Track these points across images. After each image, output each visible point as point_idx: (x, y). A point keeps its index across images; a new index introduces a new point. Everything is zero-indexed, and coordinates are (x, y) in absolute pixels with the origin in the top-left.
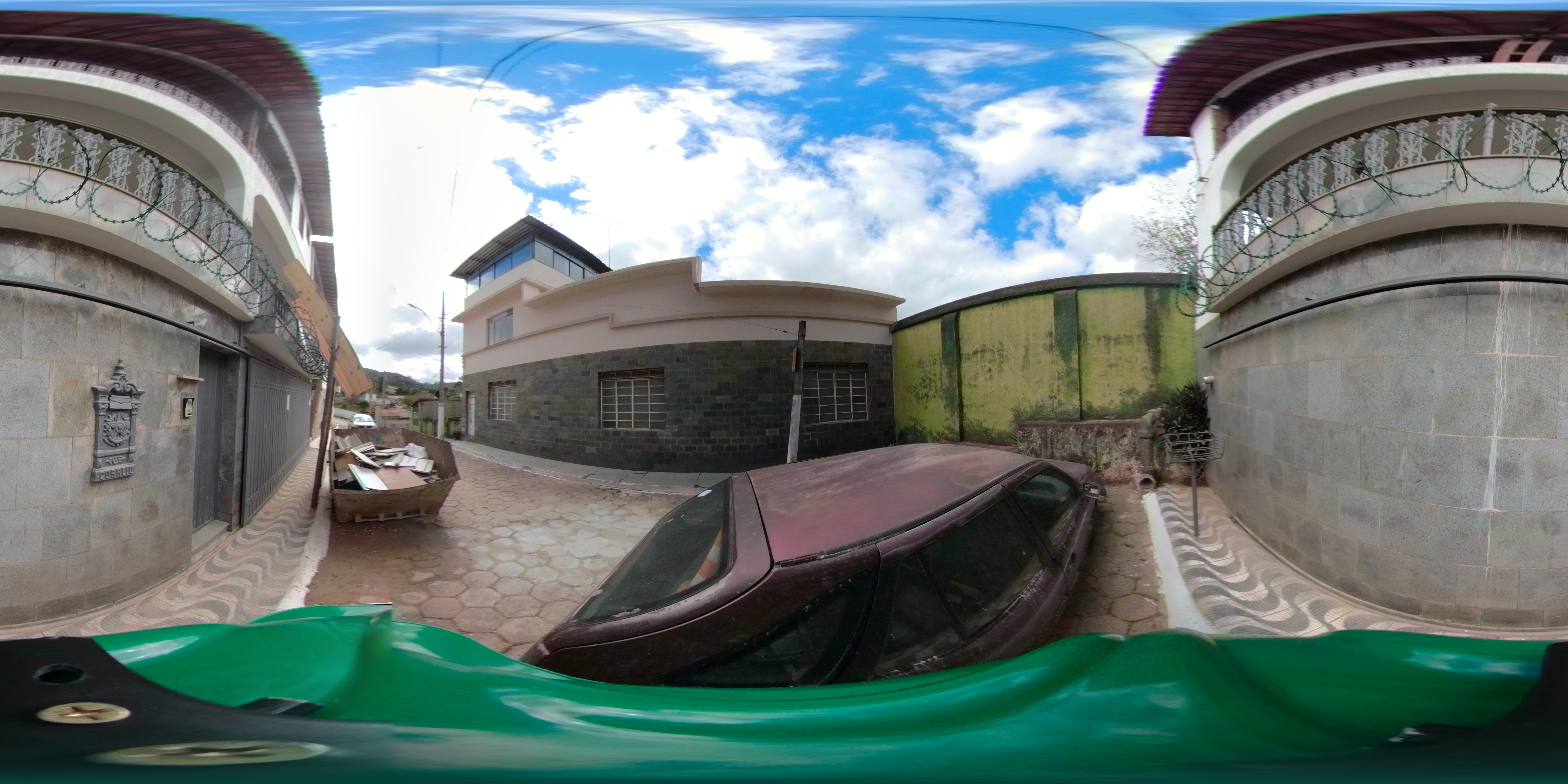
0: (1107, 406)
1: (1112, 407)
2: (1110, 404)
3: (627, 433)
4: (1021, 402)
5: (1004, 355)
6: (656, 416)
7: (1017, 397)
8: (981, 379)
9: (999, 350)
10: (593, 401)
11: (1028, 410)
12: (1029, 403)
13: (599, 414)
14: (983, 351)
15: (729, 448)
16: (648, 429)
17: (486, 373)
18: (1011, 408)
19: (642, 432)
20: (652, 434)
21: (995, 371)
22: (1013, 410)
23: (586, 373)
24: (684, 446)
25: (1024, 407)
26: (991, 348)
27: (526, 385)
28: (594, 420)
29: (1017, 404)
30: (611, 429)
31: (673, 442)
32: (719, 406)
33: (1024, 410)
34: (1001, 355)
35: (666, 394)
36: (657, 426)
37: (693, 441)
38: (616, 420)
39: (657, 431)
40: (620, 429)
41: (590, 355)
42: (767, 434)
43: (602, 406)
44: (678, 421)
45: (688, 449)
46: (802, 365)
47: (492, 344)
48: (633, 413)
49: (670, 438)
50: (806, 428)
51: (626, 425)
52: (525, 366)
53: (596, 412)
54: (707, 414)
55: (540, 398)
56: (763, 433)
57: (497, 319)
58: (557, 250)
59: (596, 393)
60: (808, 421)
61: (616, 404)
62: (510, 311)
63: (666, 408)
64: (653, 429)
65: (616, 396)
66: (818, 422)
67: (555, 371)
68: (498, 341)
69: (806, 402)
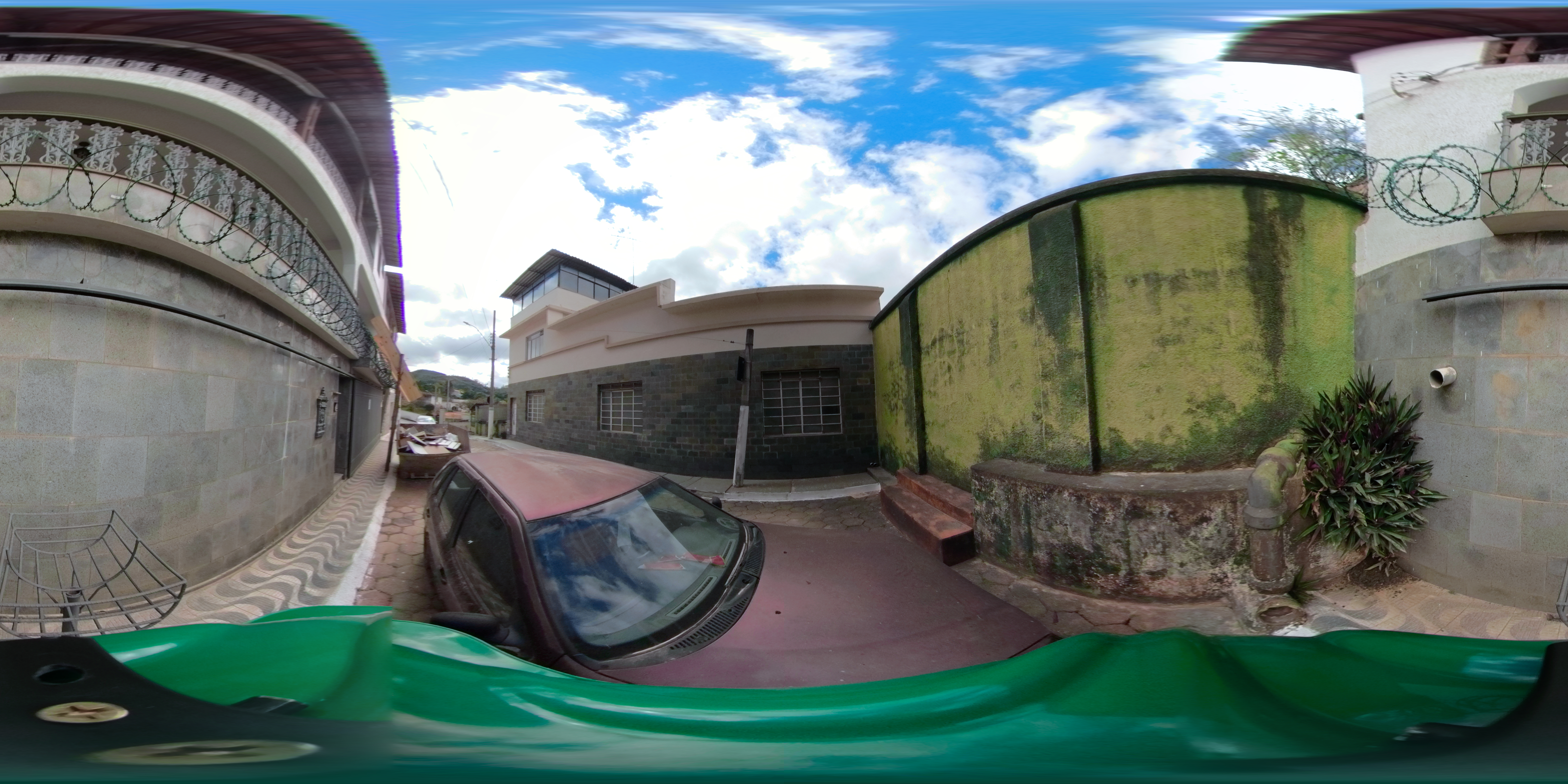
0: (1156, 440)
1: (1170, 441)
2: (1163, 436)
3: (616, 435)
4: (990, 424)
5: (965, 341)
6: (636, 422)
7: (984, 413)
8: (941, 382)
9: (959, 334)
10: (593, 409)
11: (1001, 439)
12: (1002, 426)
13: (599, 419)
14: (941, 339)
15: (691, 453)
16: (631, 433)
17: (524, 383)
18: (978, 434)
19: (627, 435)
20: (634, 436)
21: (955, 370)
22: (980, 438)
23: (590, 385)
24: (656, 449)
25: (995, 433)
26: (950, 332)
27: (551, 394)
28: (594, 423)
29: (984, 428)
30: (606, 431)
31: (648, 444)
32: (684, 415)
33: (995, 438)
34: (961, 342)
35: (644, 404)
36: (637, 430)
37: (663, 445)
38: (611, 424)
39: (638, 434)
40: (613, 431)
42: (725, 443)
43: (600, 413)
44: (651, 426)
45: (659, 450)
46: (748, 375)
47: (529, 359)
48: (622, 418)
49: (645, 441)
51: (619, 428)
52: (550, 378)
53: (596, 418)
54: (673, 422)
55: (559, 404)
56: (722, 442)
57: (533, 337)
59: (596, 402)
61: (611, 411)
62: (542, 332)
63: (643, 415)
64: (635, 432)
65: (611, 404)
67: (570, 383)
68: (534, 357)
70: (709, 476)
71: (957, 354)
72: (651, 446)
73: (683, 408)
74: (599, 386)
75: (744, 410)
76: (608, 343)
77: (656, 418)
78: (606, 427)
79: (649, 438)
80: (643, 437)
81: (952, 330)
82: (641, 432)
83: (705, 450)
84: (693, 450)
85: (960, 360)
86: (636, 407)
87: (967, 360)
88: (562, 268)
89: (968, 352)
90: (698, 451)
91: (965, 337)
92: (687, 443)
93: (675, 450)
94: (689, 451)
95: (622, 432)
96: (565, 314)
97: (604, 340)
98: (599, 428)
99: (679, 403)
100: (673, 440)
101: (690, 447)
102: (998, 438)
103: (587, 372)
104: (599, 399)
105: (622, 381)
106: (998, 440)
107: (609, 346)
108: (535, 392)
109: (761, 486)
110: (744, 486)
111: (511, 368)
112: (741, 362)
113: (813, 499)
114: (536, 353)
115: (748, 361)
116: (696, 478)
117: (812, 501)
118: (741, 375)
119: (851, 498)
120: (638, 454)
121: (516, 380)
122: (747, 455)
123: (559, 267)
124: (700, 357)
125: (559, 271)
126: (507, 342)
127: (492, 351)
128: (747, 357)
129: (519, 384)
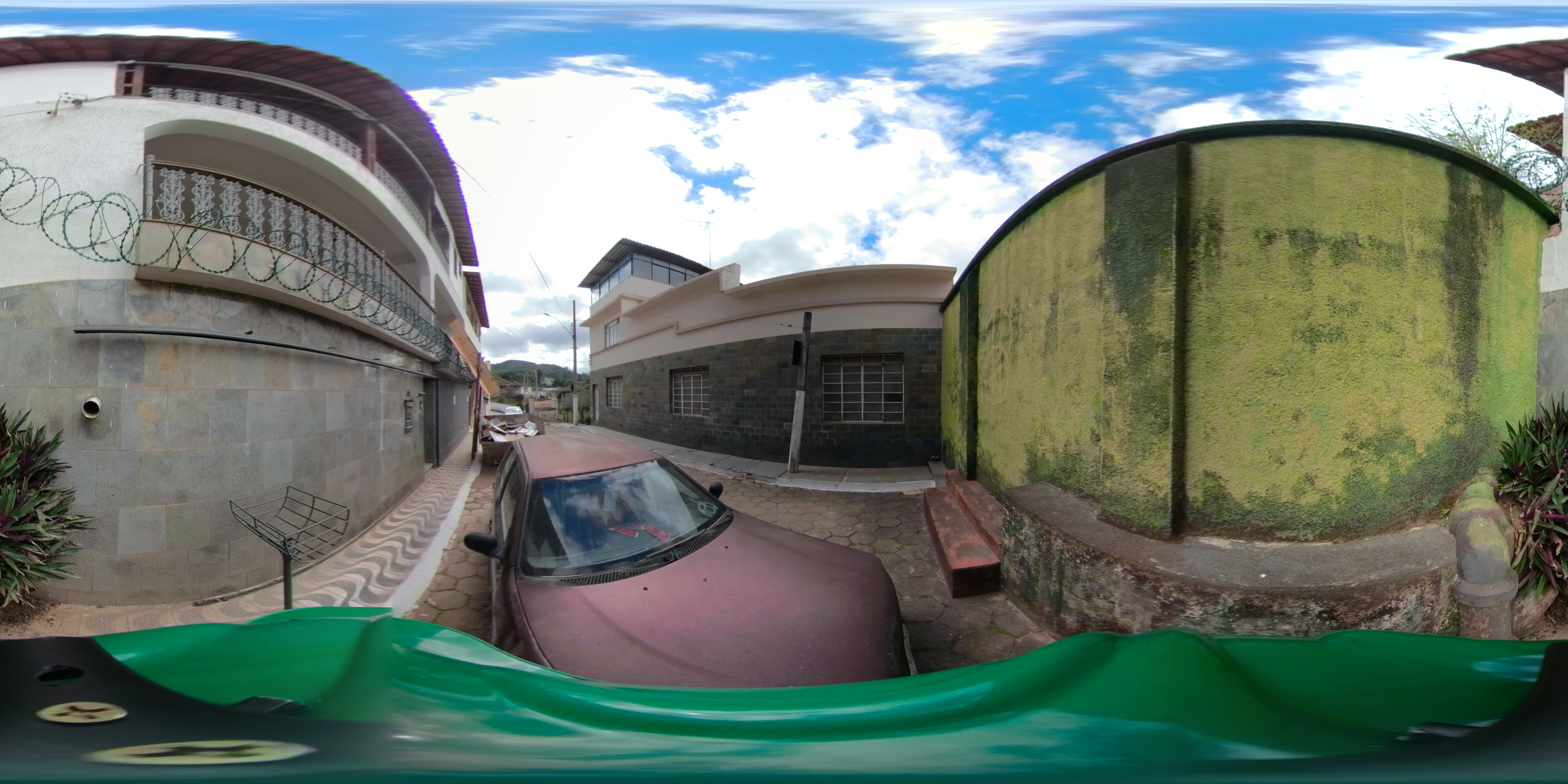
3: (686, 418)
4: (1039, 435)
5: (1020, 323)
6: (705, 405)
7: (1034, 420)
8: (994, 375)
9: (1014, 315)
10: (666, 393)
11: (1050, 457)
12: (1053, 441)
13: (671, 402)
14: (997, 322)
15: (753, 436)
16: (700, 416)
17: (604, 369)
18: (1025, 445)
19: (695, 418)
20: (702, 419)
21: (1007, 360)
22: (1028, 450)
23: (662, 370)
24: (722, 431)
25: (1044, 448)
26: (1006, 313)
27: (628, 380)
28: (667, 407)
29: (1033, 438)
30: (679, 414)
31: (714, 427)
32: (747, 398)
33: (1043, 454)
34: (1016, 325)
35: (711, 388)
36: (705, 413)
37: (728, 428)
38: (682, 407)
39: (705, 417)
40: (683, 415)
41: (664, 356)
42: (784, 428)
43: (673, 396)
44: (718, 410)
45: (724, 434)
46: (804, 360)
47: (608, 346)
48: (692, 401)
49: (712, 423)
50: (823, 426)
51: (689, 411)
52: (627, 365)
53: (668, 401)
54: (737, 405)
55: (636, 390)
56: (781, 426)
57: (610, 325)
58: (655, 261)
59: (668, 386)
60: (828, 417)
61: (682, 395)
62: (618, 319)
63: (711, 399)
64: (703, 415)
65: (682, 388)
66: (840, 420)
67: (645, 369)
68: (612, 344)
69: (827, 398)
70: (769, 460)
71: (1011, 341)
72: (717, 429)
73: (747, 392)
74: (671, 371)
75: (800, 396)
76: (677, 329)
77: (721, 402)
78: (677, 411)
79: (716, 421)
80: (710, 420)
81: (1008, 311)
82: (708, 415)
83: (765, 434)
84: (755, 433)
85: (1013, 349)
86: (705, 391)
87: (1020, 349)
88: (635, 256)
89: (1022, 338)
90: (760, 435)
91: (1020, 319)
92: (749, 426)
93: (739, 433)
94: (751, 434)
95: (692, 415)
96: (639, 301)
97: (673, 326)
98: (671, 412)
99: (743, 387)
100: (737, 423)
101: (752, 430)
102: (1047, 455)
103: (660, 357)
104: (671, 384)
105: (692, 366)
106: (1047, 458)
107: (679, 332)
108: (614, 378)
109: (815, 473)
110: (799, 472)
111: (591, 356)
112: (798, 346)
113: (863, 491)
114: (613, 341)
115: (805, 345)
116: (756, 461)
117: (861, 494)
118: (797, 360)
119: (901, 493)
120: (705, 436)
121: (597, 368)
122: (803, 440)
123: (632, 256)
124: (762, 341)
125: (632, 259)
126: (588, 329)
127: (574, 337)
128: (803, 340)
129: (600, 370)
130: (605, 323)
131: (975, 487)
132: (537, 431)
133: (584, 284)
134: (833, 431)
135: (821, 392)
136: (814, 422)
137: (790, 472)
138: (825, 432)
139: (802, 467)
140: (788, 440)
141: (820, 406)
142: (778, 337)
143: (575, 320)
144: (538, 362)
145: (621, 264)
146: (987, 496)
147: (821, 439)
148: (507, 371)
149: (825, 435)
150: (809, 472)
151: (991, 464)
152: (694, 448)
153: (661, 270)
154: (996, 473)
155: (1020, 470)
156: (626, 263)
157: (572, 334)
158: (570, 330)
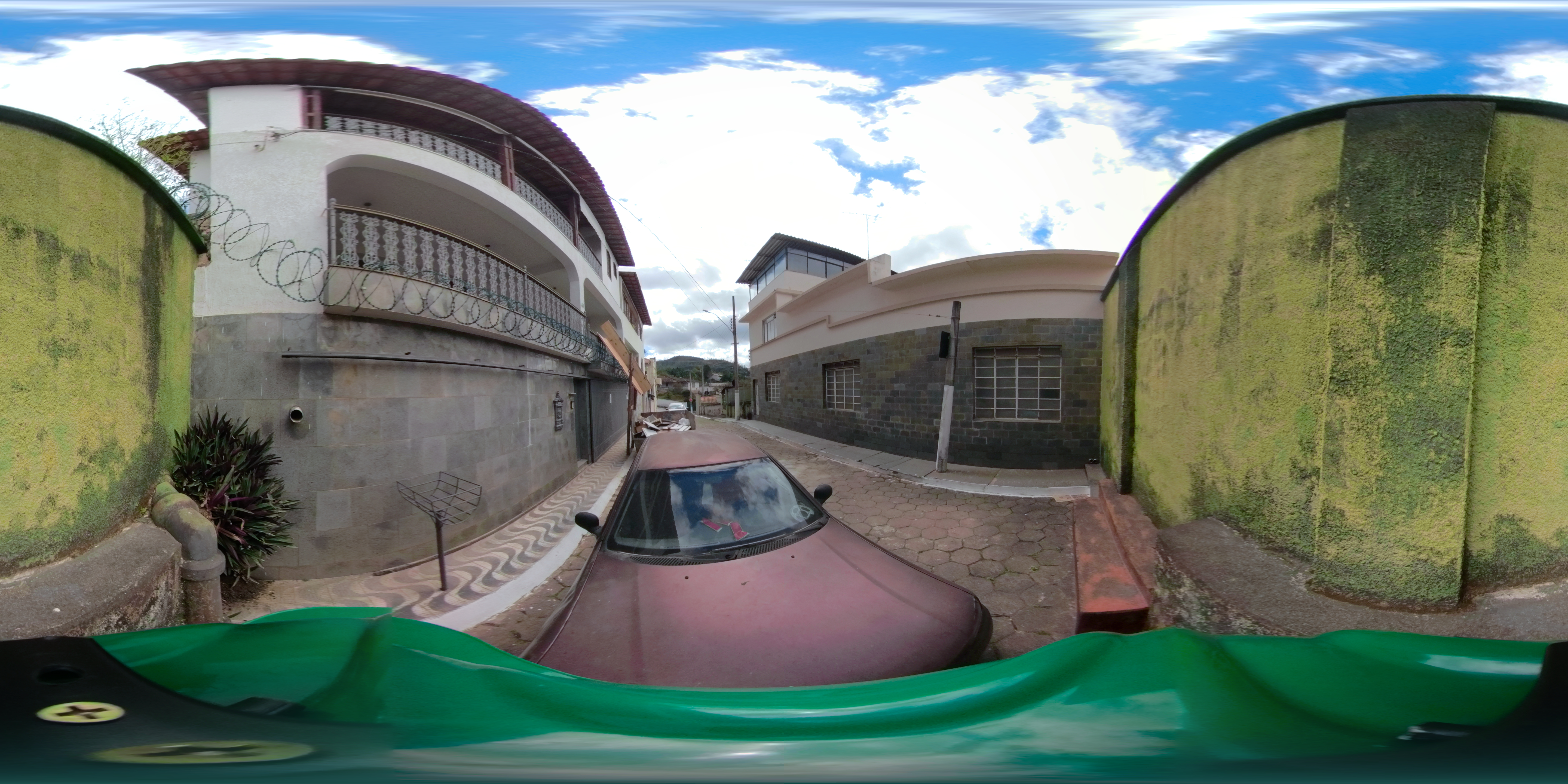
3: (839, 412)
6: (857, 400)
10: (819, 388)
13: (824, 397)
15: (903, 433)
16: (852, 411)
17: (763, 365)
18: (1190, 466)
19: (847, 413)
20: (853, 414)
23: (816, 365)
24: (872, 427)
27: (784, 375)
28: (821, 402)
29: (1200, 459)
30: (832, 409)
31: (865, 422)
32: (896, 393)
35: (861, 382)
36: (857, 408)
37: (879, 423)
38: (835, 402)
39: (857, 412)
40: (836, 409)
41: (817, 350)
42: (935, 425)
43: (826, 391)
44: (868, 405)
45: (875, 429)
46: (952, 352)
47: (766, 341)
48: (844, 396)
49: (864, 419)
50: (975, 423)
51: (841, 406)
52: (783, 360)
53: (822, 395)
54: (888, 400)
55: (792, 385)
56: (931, 423)
57: (768, 320)
58: (811, 255)
59: (822, 380)
60: (981, 414)
61: (835, 389)
62: (775, 315)
63: (862, 393)
64: (855, 410)
65: (835, 382)
66: (993, 417)
67: (800, 363)
68: (769, 339)
69: (980, 393)
70: (919, 457)
72: (868, 424)
73: (896, 386)
74: (825, 365)
75: (949, 391)
76: (829, 323)
77: (872, 396)
78: (831, 405)
79: (866, 416)
80: (861, 414)
82: (860, 410)
83: (915, 431)
84: (905, 429)
86: (857, 385)
88: (789, 250)
90: (910, 431)
92: (899, 422)
93: (889, 429)
94: (901, 430)
95: (844, 410)
96: (793, 296)
97: (825, 320)
98: (824, 406)
99: (893, 381)
100: (887, 418)
101: (902, 426)
103: (813, 352)
104: (825, 378)
105: (842, 360)
107: (831, 325)
108: (772, 373)
109: (964, 473)
110: (947, 471)
111: (751, 351)
112: (945, 338)
113: (1012, 495)
114: (772, 335)
115: (953, 336)
116: (906, 458)
117: (1009, 498)
118: (944, 352)
119: (1052, 500)
120: (857, 432)
121: (756, 364)
122: (952, 438)
123: (787, 250)
124: (912, 333)
125: (787, 253)
126: (747, 325)
127: (734, 333)
128: (952, 332)
129: (759, 366)
130: (764, 318)
131: (1128, 503)
132: (690, 427)
133: (741, 280)
134: (985, 429)
135: (971, 387)
136: (965, 419)
137: (937, 471)
138: (976, 429)
139: (951, 466)
140: (937, 437)
141: (972, 402)
142: (928, 329)
143: (734, 316)
144: (706, 357)
145: (776, 259)
146: (1142, 517)
147: (973, 437)
148: (675, 367)
149: (976, 433)
150: (958, 472)
151: (1147, 480)
152: (847, 443)
153: (817, 264)
154: (1153, 492)
155: (1182, 496)
156: (781, 258)
157: (732, 330)
158: (730, 326)
